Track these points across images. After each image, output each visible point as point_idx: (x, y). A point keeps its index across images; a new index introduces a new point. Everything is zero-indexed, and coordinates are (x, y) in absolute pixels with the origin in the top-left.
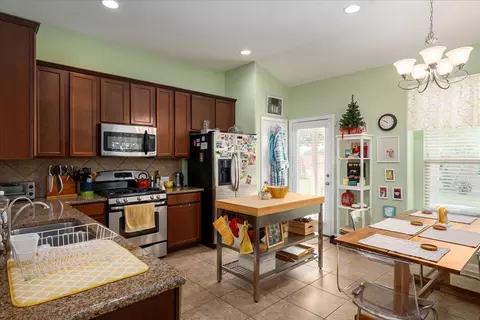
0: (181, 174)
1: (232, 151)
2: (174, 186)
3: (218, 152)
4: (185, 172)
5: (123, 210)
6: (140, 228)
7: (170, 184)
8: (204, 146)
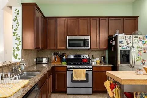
0: (104, 57)
1: (130, 45)
2: (101, 63)
3: (120, 46)
4: (107, 56)
5: (72, 71)
6: (79, 79)
7: (99, 62)
8: (114, 43)
